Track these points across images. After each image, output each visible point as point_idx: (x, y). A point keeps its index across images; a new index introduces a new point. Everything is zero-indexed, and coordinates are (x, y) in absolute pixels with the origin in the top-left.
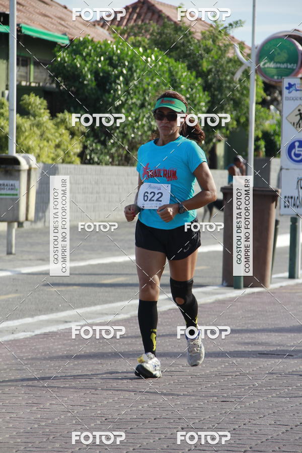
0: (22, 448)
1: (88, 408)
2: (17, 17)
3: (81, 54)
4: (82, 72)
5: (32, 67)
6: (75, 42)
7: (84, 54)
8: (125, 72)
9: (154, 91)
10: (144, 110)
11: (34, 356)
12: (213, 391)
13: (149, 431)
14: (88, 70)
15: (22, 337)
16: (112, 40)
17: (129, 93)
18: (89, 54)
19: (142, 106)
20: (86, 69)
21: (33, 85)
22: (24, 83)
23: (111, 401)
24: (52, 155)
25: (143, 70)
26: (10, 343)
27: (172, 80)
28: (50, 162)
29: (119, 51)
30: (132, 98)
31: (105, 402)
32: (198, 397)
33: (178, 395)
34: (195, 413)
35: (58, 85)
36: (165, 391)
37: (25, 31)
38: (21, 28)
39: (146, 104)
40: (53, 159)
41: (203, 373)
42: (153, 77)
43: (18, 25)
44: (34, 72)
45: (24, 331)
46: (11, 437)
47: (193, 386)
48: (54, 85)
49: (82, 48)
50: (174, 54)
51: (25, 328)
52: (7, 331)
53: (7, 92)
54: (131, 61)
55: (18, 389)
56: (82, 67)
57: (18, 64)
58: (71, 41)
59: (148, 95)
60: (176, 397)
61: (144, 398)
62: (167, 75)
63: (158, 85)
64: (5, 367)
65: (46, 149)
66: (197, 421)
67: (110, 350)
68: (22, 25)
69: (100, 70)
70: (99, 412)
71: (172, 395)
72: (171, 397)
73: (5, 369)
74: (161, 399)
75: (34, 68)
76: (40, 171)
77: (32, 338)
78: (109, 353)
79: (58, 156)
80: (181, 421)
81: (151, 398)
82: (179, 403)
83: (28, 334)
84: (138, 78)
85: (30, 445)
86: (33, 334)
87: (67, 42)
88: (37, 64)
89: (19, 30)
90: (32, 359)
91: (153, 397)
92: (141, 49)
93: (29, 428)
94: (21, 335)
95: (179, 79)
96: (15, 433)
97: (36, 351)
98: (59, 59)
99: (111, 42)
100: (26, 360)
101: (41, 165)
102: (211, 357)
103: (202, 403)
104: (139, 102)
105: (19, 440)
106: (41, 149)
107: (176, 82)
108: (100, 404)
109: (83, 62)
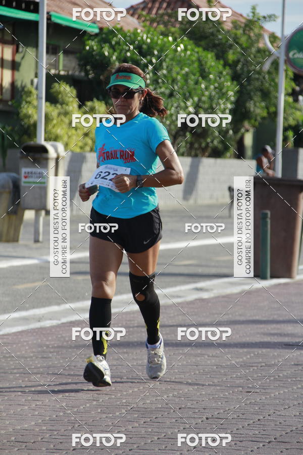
0: (48, 435)
1: (114, 397)
2: (47, 5)
3: (110, 43)
4: (110, 60)
5: (61, 55)
6: (105, 31)
7: (113, 43)
8: (154, 60)
9: (182, 81)
10: (173, 99)
11: (60, 344)
12: (238, 382)
13: (174, 420)
14: (117, 58)
15: (48, 326)
16: (142, 29)
17: (158, 83)
18: (118, 43)
19: (171, 95)
20: (114, 58)
21: (62, 73)
22: (53, 72)
23: (136, 390)
24: (80, 144)
25: (172, 59)
26: (37, 330)
27: (201, 70)
28: (78, 150)
29: (149, 40)
30: (161, 88)
31: (131, 391)
32: (223, 388)
33: (203, 385)
34: (220, 403)
35: (87, 74)
36: (190, 381)
37: (55, 19)
38: (50, 16)
39: (175, 93)
40: (81, 148)
41: (229, 363)
42: (182, 66)
43: (48, 13)
44: (64, 60)
45: (51, 319)
46: (36, 425)
47: (218, 376)
48: (83, 74)
49: (111, 37)
50: (203, 43)
51: (51, 316)
52: (34, 319)
53: (36, 80)
54: (161, 51)
55: (44, 377)
56: (110, 56)
57: (47, 52)
58: (101, 29)
59: (177, 85)
60: (201, 387)
61: (169, 387)
62: (196, 65)
63: (187, 74)
64: (32, 355)
65: (74, 138)
66: (222, 411)
67: (136, 340)
68: (52, 13)
69: (129, 59)
70: (124, 401)
71: (197, 384)
72: (196, 387)
73: (32, 357)
74: (186, 389)
75: (64, 57)
76: (68, 159)
77: (58, 326)
78: (135, 342)
79: (86, 144)
80: (206, 411)
81: (176, 388)
82: (203, 393)
83: (54, 322)
84: (167, 67)
85: (55, 433)
86: (59, 322)
87: (97, 31)
88: (66, 52)
89: (49, 19)
90: (59, 347)
91: (178, 387)
92: (170, 39)
93: (54, 416)
94: (47, 323)
95: (209, 69)
96: (40, 421)
97: (62, 339)
98: (87, 48)
99: (141, 31)
100: (52, 348)
101: (70, 153)
102: (237, 347)
103: (227, 394)
104: (167, 92)
105: (44, 428)
106: (69, 137)
107: (205, 72)
108: (125, 393)
109: (111, 51)
